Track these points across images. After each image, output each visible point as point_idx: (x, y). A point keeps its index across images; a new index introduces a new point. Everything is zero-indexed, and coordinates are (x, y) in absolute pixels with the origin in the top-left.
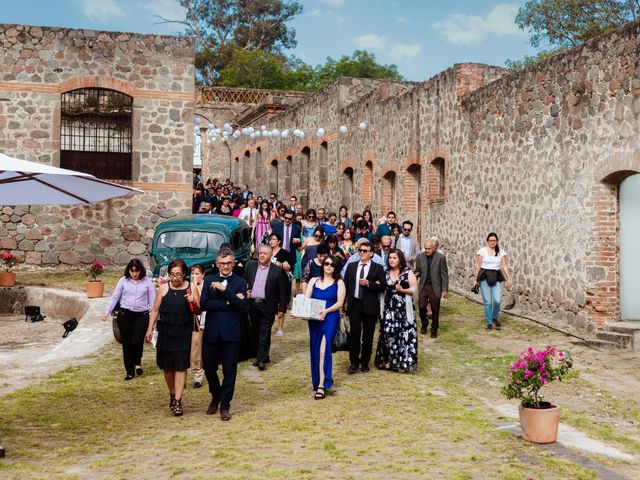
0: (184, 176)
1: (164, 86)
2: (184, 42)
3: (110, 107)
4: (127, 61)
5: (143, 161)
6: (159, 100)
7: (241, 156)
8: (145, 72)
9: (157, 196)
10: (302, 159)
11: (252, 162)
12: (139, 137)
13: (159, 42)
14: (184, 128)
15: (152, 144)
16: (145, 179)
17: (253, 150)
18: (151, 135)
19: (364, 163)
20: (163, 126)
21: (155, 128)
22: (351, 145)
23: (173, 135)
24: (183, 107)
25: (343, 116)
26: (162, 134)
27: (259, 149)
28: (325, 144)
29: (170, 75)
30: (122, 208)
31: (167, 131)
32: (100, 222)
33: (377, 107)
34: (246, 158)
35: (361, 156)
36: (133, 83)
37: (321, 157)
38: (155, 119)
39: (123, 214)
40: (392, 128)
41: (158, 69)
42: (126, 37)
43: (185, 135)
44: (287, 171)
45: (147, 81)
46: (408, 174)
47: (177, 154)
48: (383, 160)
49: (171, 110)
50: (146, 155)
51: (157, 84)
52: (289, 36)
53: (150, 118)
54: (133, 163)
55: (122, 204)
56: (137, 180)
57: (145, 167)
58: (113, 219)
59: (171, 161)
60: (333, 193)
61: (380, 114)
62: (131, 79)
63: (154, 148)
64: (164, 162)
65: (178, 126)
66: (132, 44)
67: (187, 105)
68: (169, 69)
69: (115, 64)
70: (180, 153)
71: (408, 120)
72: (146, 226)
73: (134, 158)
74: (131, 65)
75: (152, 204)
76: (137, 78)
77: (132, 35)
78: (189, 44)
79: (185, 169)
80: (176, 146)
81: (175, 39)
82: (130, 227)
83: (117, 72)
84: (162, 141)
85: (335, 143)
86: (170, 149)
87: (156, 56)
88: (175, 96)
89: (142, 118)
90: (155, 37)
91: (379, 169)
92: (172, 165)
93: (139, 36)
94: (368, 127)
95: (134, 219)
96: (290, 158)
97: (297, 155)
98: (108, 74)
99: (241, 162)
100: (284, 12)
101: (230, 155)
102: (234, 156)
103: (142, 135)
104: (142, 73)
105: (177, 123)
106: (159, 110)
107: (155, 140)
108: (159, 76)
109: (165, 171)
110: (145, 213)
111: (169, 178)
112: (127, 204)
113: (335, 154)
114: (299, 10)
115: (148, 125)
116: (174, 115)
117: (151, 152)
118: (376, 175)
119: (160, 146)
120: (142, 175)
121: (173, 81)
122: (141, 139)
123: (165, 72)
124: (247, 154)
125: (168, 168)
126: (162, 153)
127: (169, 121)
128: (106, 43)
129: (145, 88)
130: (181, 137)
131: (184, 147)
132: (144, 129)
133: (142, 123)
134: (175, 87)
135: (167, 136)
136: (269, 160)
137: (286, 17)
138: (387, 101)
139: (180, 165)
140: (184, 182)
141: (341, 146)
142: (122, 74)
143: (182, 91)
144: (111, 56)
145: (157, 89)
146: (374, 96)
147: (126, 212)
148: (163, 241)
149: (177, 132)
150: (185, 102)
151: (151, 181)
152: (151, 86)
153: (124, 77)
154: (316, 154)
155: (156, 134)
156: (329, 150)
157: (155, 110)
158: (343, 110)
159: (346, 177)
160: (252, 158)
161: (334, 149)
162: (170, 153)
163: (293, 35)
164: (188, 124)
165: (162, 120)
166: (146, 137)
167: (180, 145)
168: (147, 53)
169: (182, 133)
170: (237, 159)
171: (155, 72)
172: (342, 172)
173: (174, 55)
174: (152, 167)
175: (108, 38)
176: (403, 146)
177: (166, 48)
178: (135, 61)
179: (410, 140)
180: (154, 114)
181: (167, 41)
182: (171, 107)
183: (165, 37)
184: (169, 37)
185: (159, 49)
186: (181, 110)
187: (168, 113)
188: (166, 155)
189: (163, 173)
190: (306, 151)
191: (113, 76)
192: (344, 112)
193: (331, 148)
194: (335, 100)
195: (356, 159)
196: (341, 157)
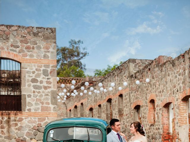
0: (52, 108)
1: (39, 56)
2: (50, 31)
3: (8, 78)
4: (17, 42)
5: (28, 100)
6: (36, 64)
7: (72, 108)
8: (28, 48)
9: (37, 120)
10: (107, 106)
11: (78, 111)
12: (25, 86)
13: (35, 31)
14: (51, 80)
15: (33, 89)
16: (29, 110)
17: (79, 105)
18: (32, 84)
19: (148, 101)
20: (39, 79)
21: (34, 81)
22: (139, 93)
23: (45, 84)
24: (50, 68)
25: (133, 79)
26: (38, 84)
27: (82, 104)
28: (121, 96)
29: (42, 50)
30: (17, 127)
31: (41, 82)
32: (3, 136)
33: (156, 69)
34: (75, 109)
35: (146, 98)
36: (21, 54)
37: (119, 102)
38: (34, 75)
39: (17, 131)
40: (169, 78)
41: (35, 46)
42: (16, 28)
43: (52, 84)
44: (98, 112)
45: (29, 53)
46: (182, 102)
47: (47, 95)
48: (163, 97)
49: (43, 70)
50: (29, 96)
51: (35, 55)
52: (82, 66)
53: (31, 74)
54: (22, 101)
55: (16, 125)
56: (25, 111)
57: (29, 103)
58: (11, 134)
59: (44, 99)
60: (128, 120)
61: (159, 72)
62: (19, 52)
63: (34, 92)
64: (40, 100)
65: (48, 79)
66: (19, 32)
67: (53, 67)
68: (42, 46)
69: (10, 43)
70: (50, 94)
71: (181, 71)
72: (30, 137)
73: (23, 98)
74: (19, 44)
75: (34, 124)
76: (23, 51)
77: (19, 26)
78: (52, 32)
79: (53, 104)
80: (47, 91)
81: (44, 29)
82: (21, 138)
83: (11, 48)
84: (39, 88)
85: (127, 94)
86: (43, 92)
87: (34, 39)
88: (45, 61)
89: (27, 75)
90: (33, 28)
91: (159, 103)
92: (45, 101)
93: (23, 27)
94: (150, 81)
95: (24, 133)
96: (100, 106)
97: (104, 103)
98: (6, 49)
99: (72, 112)
100: (81, 55)
101: (67, 109)
102: (69, 109)
103: (27, 84)
104: (26, 49)
105: (47, 77)
106: (36, 70)
107: (35, 87)
108: (36, 50)
109: (41, 105)
110: (30, 130)
111: (43, 109)
112: (19, 125)
113: (128, 99)
114: (87, 54)
115: (30, 79)
116: (45, 73)
117: (32, 94)
118: (157, 106)
119: (38, 91)
120: (28, 108)
121: (44, 53)
122: (27, 87)
123: (39, 48)
124: (76, 107)
125: (42, 103)
126: (39, 95)
127: (42, 76)
128: (4, 31)
129: (28, 57)
130: (50, 85)
131: (52, 91)
132: (28, 81)
133: (27, 78)
134: (45, 56)
135: (42, 85)
136: (88, 108)
137: (82, 57)
138: (164, 64)
139: (50, 101)
140: (52, 111)
141: (131, 95)
142: (14, 49)
143: (50, 59)
144: (8, 39)
145: (35, 58)
146: (154, 63)
147: (19, 129)
148: (52, 136)
149: (47, 82)
150: (51, 65)
151: (33, 111)
152: (31, 56)
153: (15, 51)
154: (116, 101)
155: (35, 84)
156: (124, 98)
157: (34, 70)
158: (132, 75)
159: (135, 111)
160: (79, 109)
161: (127, 97)
162: (44, 95)
163: (85, 66)
164: (53, 78)
165: (38, 75)
166: (29, 86)
167: (49, 90)
168: (28, 37)
169: (50, 83)
170: (70, 110)
171: (33, 48)
172: (133, 108)
173: (44, 38)
174: (33, 103)
175: (5, 29)
176: (178, 87)
177: (40, 34)
178: (21, 41)
179: (183, 83)
180: (34, 72)
181: (40, 30)
182: (43, 68)
183: (39, 28)
184: (41, 28)
185: (36, 35)
186: (49, 70)
187: (42, 72)
188: (41, 96)
189: (40, 106)
190: (109, 101)
191: (9, 50)
192: (133, 77)
193: (125, 97)
194: (126, 72)
195: (143, 100)
196: (132, 101)
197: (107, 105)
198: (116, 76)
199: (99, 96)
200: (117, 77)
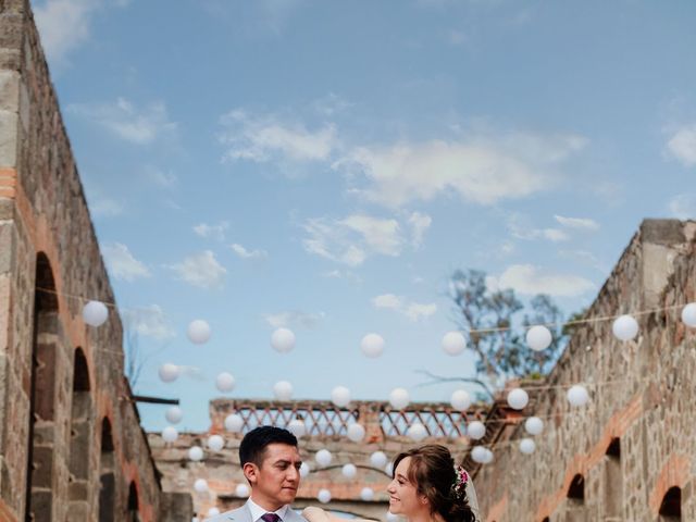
22: (675, 410)
25: (654, 333)
28: (614, 448)
37: (608, 491)
85: (636, 432)
97: (559, 508)
113: (640, 464)
141: (649, 432)
154: (597, 487)
156: (625, 458)
158: (653, 314)
161: (635, 450)
172: (655, 512)
192: (656, 325)
193: (630, 451)
194: (633, 300)
195: (687, 450)
196: (652, 469)
197: (568, 513)
198: (599, 340)
199: (544, 471)
200: (603, 341)
